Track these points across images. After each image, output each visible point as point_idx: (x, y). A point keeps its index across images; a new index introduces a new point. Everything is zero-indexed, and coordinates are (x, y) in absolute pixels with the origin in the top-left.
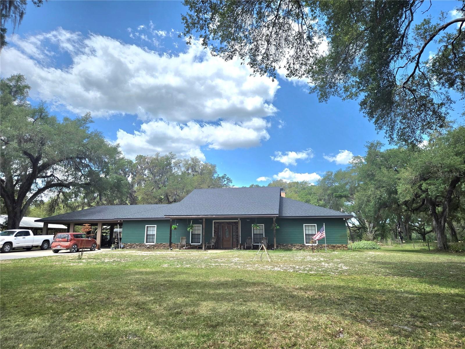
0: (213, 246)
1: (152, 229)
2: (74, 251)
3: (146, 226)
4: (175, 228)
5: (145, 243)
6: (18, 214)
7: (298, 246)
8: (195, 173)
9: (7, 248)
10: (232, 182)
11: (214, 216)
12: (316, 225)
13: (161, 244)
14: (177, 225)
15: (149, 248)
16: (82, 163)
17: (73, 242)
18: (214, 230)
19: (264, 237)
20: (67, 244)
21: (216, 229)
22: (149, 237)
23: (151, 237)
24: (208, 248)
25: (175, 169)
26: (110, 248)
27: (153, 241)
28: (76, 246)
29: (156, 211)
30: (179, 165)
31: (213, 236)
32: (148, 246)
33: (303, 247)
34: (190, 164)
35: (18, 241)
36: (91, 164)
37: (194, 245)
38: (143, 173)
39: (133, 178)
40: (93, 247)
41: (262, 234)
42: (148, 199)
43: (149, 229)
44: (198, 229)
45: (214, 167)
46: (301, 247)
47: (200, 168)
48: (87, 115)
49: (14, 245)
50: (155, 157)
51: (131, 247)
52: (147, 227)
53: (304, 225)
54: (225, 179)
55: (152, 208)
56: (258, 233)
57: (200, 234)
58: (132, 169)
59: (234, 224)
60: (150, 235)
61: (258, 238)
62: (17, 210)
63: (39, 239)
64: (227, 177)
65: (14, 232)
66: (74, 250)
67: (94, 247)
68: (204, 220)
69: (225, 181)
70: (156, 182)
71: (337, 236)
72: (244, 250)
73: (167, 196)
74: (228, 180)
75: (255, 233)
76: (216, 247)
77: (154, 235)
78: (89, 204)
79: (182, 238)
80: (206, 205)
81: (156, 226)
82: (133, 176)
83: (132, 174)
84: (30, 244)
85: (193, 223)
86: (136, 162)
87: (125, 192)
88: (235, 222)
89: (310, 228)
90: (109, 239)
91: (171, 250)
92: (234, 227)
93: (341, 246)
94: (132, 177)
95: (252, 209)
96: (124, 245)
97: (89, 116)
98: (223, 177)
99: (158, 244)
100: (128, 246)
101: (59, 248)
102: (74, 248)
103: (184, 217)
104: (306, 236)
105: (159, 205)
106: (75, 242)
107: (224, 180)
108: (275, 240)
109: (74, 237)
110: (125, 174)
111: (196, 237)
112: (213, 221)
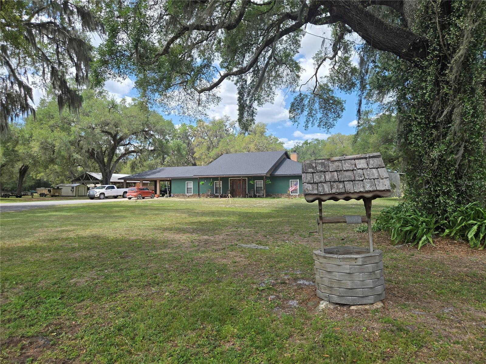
1: (190, 184)
3: (186, 182)
4: (203, 184)
5: (186, 193)
6: (109, 174)
9: (102, 196)
13: (195, 194)
17: (138, 193)
20: (135, 194)
22: (188, 189)
23: (190, 189)
27: (191, 192)
31: (229, 189)
32: (188, 196)
35: (108, 193)
37: (217, 195)
40: (153, 196)
43: (188, 184)
44: (220, 184)
49: (106, 195)
51: (178, 196)
57: (221, 188)
62: (108, 170)
63: (121, 191)
65: (105, 187)
75: (257, 186)
77: (192, 188)
79: (208, 191)
81: (192, 182)
84: (115, 194)
85: (218, 181)
91: (200, 198)
96: (173, 195)
101: (130, 196)
111: (218, 189)
112: (230, 179)
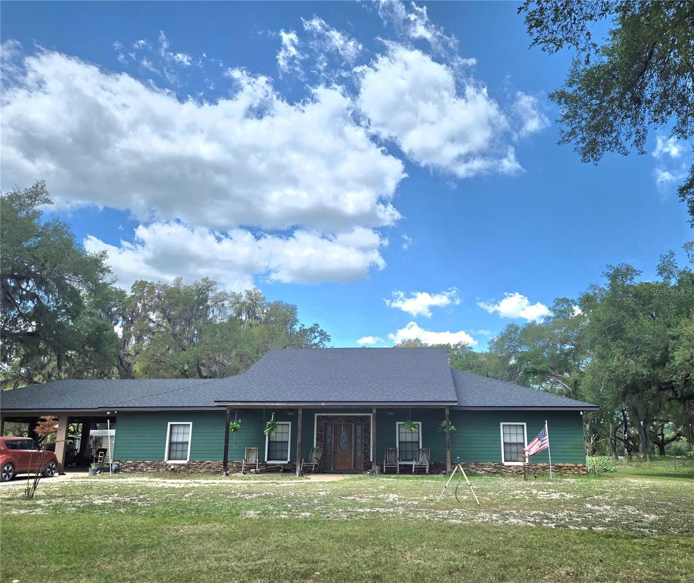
0: (316, 466)
1: (181, 430)
2: (7, 479)
3: (169, 423)
4: (237, 429)
5: (165, 460)
7: (490, 466)
8: (254, 322)
10: (329, 340)
11: (323, 404)
12: (525, 424)
13: (202, 462)
14: (238, 423)
15: (176, 472)
16: (21, 288)
18: (317, 434)
19: (421, 447)
21: (322, 431)
22: (174, 447)
23: (180, 447)
24: (307, 471)
25: (213, 311)
26: (88, 471)
27: (184, 456)
28: (10, 468)
29: (191, 393)
30: (223, 305)
31: (315, 446)
32: (172, 467)
33: (499, 471)
34: (244, 303)
36: (41, 294)
37: (274, 465)
38: (147, 317)
39: (126, 328)
40: (49, 470)
41: (416, 442)
42: (158, 370)
43: (175, 430)
44: (283, 432)
45: (293, 310)
46: (496, 468)
47: (265, 311)
48: (37, 185)
50: (173, 286)
51: (135, 469)
52: (171, 425)
53: (502, 424)
54: (317, 334)
55: (179, 386)
56: (408, 440)
57: (287, 442)
58: (124, 309)
59: (360, 422)
60: (177, 443)
61: (410, 451)
64: (319, 329)
66: (5, 476)
67: (52, 469)
68: (300, 412)
69: (315, 337)
70: (175, 336)
71: (568, 446)
72: (382, 475)
73: (198, 365)
74: (322, 335)
75: (403, 439)
76: (321, 470)
77: (187, 443)
78: (29, 378)
79: (249, 451)
80: (302, 382)
81: (191, 423)
82: (124, 323)
83: (124, 318)
85: (276, 419)
86: (133, 294)
87: (112, 355)
88: (361, 418)
89: (513, 431)
90: (78, 452)
91: (227, 475)
92: (359, 428)
93: (573, 467)
94: (122, 326)
95: (400, 391)
96: (118, 465)
97: (42, 188)
98: (312, 330)
99: (194, 462)
100: (126, 467)
102: (7, 472)
103: (258, 404)
104: (506, 446)
105: (194, 380)
106: (9, 457)
107: (313, 336)
108: (448, 454)
109: (6, 447)
110: (111, 317)
111: (279, 447)
112: (316, 415)
